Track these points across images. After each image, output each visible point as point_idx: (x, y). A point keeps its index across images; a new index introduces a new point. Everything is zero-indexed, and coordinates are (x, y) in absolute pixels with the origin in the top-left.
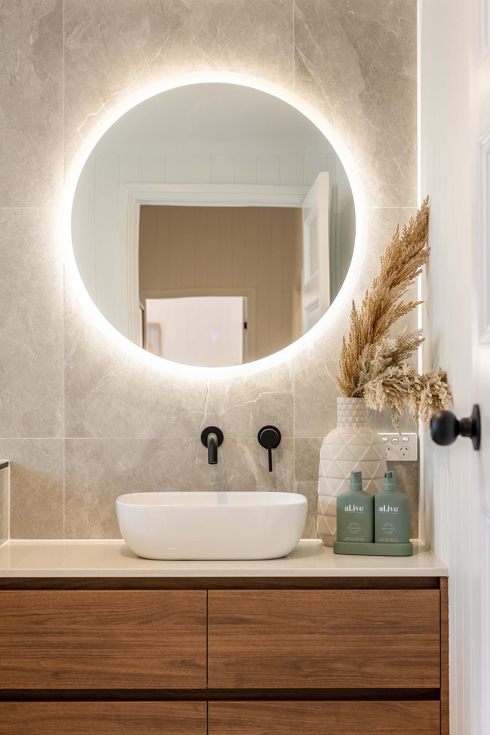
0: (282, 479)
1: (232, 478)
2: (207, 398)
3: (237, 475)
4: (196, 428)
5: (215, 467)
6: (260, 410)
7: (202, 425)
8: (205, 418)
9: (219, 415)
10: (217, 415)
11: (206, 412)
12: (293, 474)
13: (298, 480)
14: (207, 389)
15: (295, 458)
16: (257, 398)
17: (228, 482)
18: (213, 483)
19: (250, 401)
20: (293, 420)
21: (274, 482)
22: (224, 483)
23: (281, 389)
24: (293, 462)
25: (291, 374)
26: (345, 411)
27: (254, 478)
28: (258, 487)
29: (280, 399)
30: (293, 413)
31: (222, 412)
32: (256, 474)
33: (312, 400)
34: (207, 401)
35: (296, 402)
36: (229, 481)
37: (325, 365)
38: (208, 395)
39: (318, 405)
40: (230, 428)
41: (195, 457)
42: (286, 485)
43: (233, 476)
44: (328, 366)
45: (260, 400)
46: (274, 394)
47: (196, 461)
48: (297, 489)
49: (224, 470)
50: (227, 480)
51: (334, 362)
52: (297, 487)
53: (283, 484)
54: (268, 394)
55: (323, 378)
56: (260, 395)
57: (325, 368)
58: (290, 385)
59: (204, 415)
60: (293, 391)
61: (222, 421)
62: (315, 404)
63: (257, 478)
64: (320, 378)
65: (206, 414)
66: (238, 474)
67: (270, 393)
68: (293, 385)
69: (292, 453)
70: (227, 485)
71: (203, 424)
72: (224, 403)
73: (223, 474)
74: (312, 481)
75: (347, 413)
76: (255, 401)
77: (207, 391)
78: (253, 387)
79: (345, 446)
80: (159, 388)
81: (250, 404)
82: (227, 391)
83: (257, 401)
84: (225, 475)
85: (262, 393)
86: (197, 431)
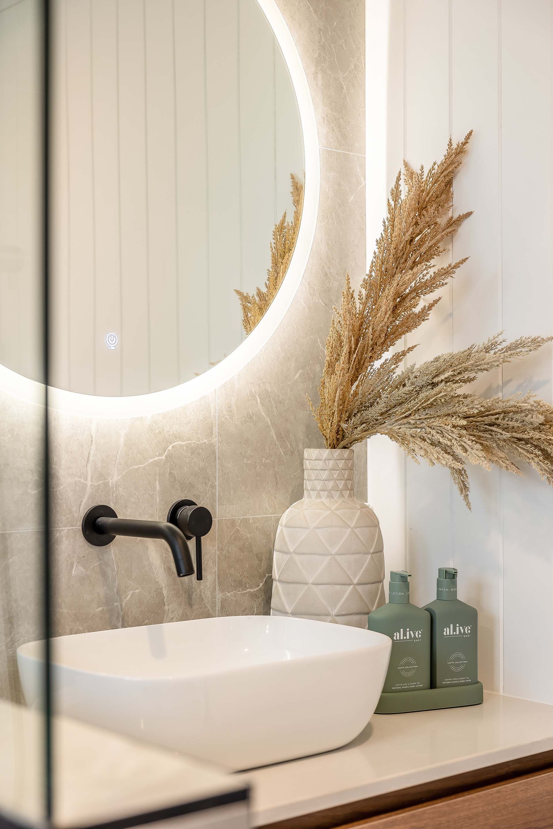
0: (200, 591)
1: (129, 597)
2: (92, 453)
3: (137, 591)
4: (74, 509)
5: (103, 579)
6: (171, 474)
7: (83, 504)
8: (89, 490)
9: (110, 484)
10: (106, 485)
11: (89, 478)
12: (215, 578)
13: (222, 590)
14: (92, 437)
15: (218, 553)
16: (166, 453)
17: (124, 604)
18: (100, 609)
19: (156, 458)
20: (216, 489)
21: (190, 597)
22: (117, 606)
23: (199, 436)
24: (215, 560)
25: (212, 411)
26: (332, 472)
27: (161, 594)
28: (166, 608)
29: (199, 454)
30: (215, 477)
31: (114, 478)
32: (164, 586)
33: (241, 454)
34: (91, 458)
35: (219, 458)
36: (125, 602)
37: (257, 396)
38: (93, 447)
39: (249, 462)
40: (126, 507)
41: (72, 564)
42: (207, 601)
43: (131, 592)
44: (260, 398)
45: (170, 457)
46: (189, 444)
47: (74, 569)
48: (220, 605)
49: (116, 584)
50: (121, 601)
51: (268, 392)
52: (221, 602)
53: (202, 600)
54: (181, 446)
55: (254, 417)
56: (170, 448)
57: (257, 401)
58: (211, 428)
59: (86, 485)
60: (215, 440)
61: (114, 495)
62: (245, 462)
63: (165, 592)
64: (251, 418)
65: (89, 483)
66: (137, 588)
67: (183, 443)
68: (216, 430)
69: (214, 546)
70: (122, 610)
71: (84, 501)
72: (117, 462)
73: (115, 590)
74: (240, 589)
75: (336, 475)
76: (163, 457)
77: (92, 441)
78: (160, 433)
79: (349, 530)
80: (10, 436)
81: (156, 464)
82: (122, 441)
83: (166, 457)
84: (118, 593)
85: (174, 444)
86: (76, 515)
